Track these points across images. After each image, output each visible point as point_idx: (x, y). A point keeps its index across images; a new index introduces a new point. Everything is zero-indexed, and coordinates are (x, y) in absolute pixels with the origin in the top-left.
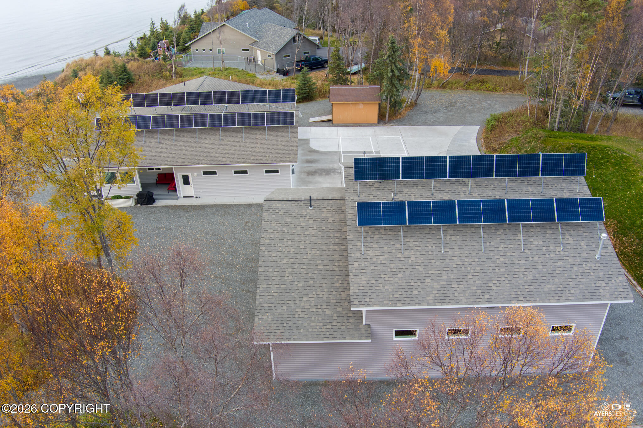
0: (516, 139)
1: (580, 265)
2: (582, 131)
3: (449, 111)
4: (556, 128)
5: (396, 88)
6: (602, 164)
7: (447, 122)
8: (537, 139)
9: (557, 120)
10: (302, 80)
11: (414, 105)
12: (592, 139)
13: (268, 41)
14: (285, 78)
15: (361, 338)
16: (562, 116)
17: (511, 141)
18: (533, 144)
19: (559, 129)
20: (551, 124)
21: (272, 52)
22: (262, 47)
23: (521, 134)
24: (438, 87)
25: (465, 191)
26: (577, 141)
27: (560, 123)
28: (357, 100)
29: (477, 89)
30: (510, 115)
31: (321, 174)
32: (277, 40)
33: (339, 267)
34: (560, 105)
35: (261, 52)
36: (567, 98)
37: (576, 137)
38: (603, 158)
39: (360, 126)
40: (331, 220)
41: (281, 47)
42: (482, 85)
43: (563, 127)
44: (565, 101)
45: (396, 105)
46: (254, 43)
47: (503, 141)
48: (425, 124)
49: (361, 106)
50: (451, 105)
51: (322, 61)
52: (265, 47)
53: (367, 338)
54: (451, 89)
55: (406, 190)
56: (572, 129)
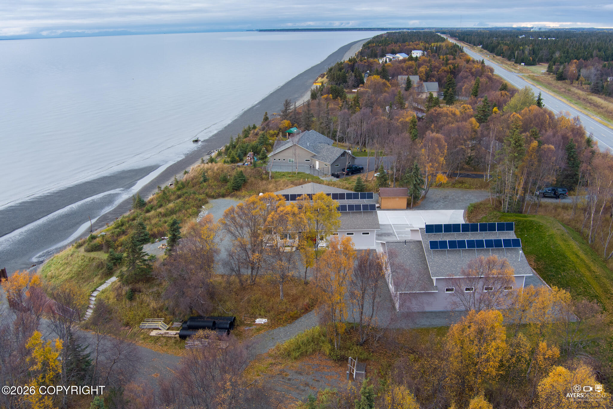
0: (485, 217)
1: (513, 263)
2: (521, 213)
3: (446, 201)
4: (506, 211)
5: (418, 189)
6: (530, 229)
7: (446, 207)
8: (496, 217)
9: (507, 207)
10: (357, 183)
11: (424, 197)
12: (525, 217)
13: (324, 155)
14: (338, 179)
15: (434, 290)
16: (509, 205)
17: (483, 218)
18: (494, 219)
19: (508, 212)
20: (503, 209)
21: (329, 164)
22: (321, 159)
23: (488, 214)
24: (436, 186)
25: (468, 238)
26: (517, 218)
27: (508, 208)
28: (396, 195)
29: (460, 187)
30: (481, 204)
31: (385, 236)
32: (331, 155)
33: (421, 267)
34: (508, 199)
35: (319, 162)
36: (511, 195)
37: (516, 216)
38: (530, 226)
39: (396, 210)
40: (414, 250)
41: (335, 160)
42: (462, 185)
43: (510, 211)
44: (510, 197)
45: (416, 198)
46: (314, 156)
47: (478, 218)
48: (433, 209)
49: (397, 199)
50: (445, 197)
51: (359, 168)
52: (322, 159)
53: (436, 290)
54: (444, 187)
55: (445, 237)
56: (515, 212)
